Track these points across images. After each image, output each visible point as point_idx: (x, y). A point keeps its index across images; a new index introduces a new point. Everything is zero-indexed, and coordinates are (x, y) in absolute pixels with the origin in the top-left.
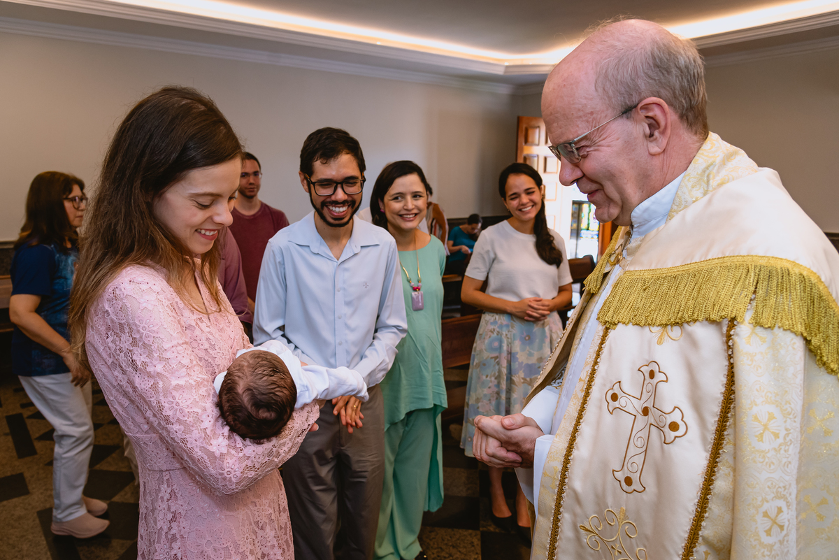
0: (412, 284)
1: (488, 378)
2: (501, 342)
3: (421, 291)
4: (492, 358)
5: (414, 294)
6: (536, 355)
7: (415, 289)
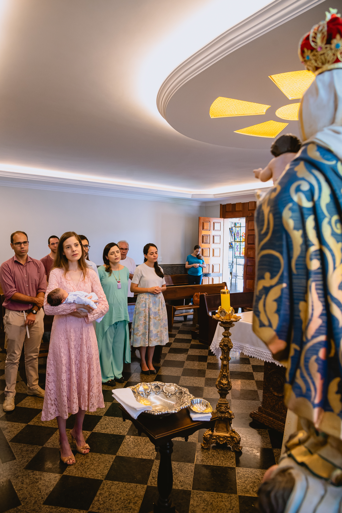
0: (117, 280)
1: (142, 318)
2: (146, 304)
3: (120, 283)
4: (143, 310)
5: (118, 283)
6: (157, 308)
7: (118, 282)
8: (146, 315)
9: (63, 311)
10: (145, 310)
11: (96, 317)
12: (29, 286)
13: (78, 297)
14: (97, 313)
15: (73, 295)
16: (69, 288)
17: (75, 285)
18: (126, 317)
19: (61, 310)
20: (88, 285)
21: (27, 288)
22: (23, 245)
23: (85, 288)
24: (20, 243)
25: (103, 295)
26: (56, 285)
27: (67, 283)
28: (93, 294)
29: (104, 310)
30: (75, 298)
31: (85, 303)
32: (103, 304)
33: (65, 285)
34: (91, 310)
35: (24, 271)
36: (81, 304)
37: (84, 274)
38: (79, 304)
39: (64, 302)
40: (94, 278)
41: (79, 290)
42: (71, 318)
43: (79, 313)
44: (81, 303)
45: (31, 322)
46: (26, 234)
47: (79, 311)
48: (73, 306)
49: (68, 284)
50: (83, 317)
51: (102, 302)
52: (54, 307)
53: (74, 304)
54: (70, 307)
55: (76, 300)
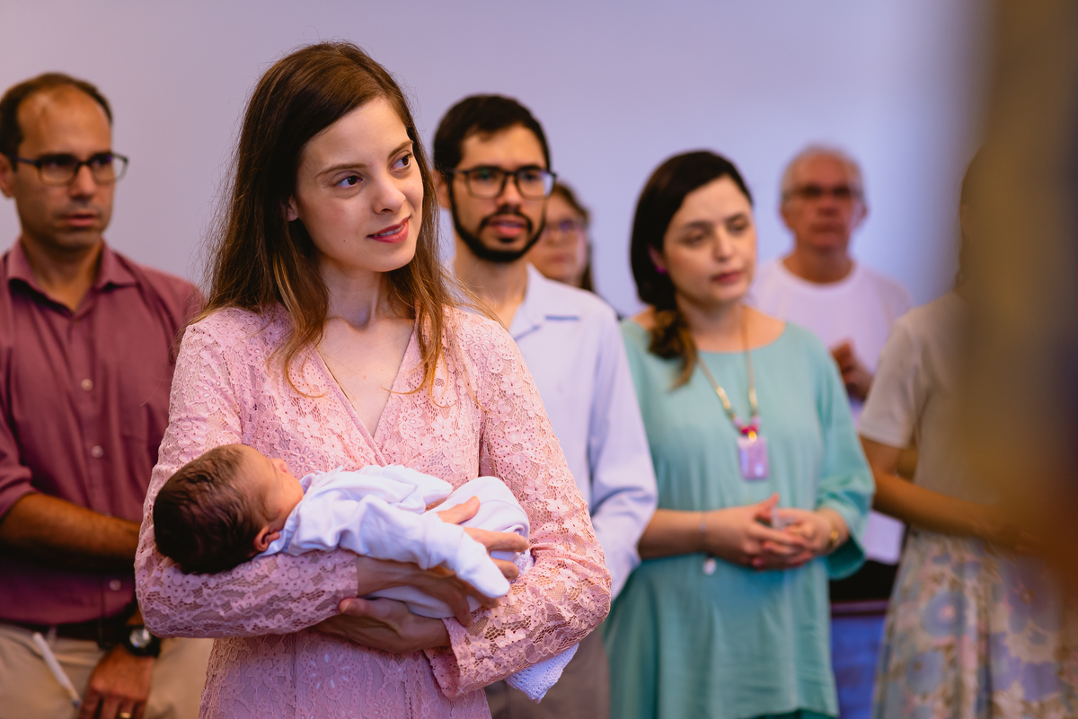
0: (738, 419)
2: (960, 606)
4: (938, 649)
5: (743, 440)
7: (744, 431)
8: (959, 685)
9: (270, 608)
10: (949, 648)
11: (514, 653)
12: (107, 458)
13: (372, 509)
14: (522, 625)
15: (335, 494)
16: (312, 444)
17: (361, 422)
18: (811, 686)
19: (254, 601)
20: (456, 425)
21: (96, 472)
22: (86, 180)
23: (428, 443)
24: (67, 162)
25: (565, 497)
26: (225, 425)
27: (301, 413)
28: (492, 486)
29: (576, 608)
30: (350, 515)
31: (416, 550)
32: (564, 565)
33: (287, 427)
34: (473, 606)
35: (78, 351)
36: (391, 562)
37: (423, 349)
38: (381, 556)
39: (275, 546)
40: (498, 376)
41: (385, 458)
42: (327, 658)
43: (387, 626)
44: (391, 553)
45: (120, 708)
46: (101, 101)
47: (380, 609)
48: (340, 572)
49: (309, 418)
50: (419, 652)
51: (560, 547)
52: (205, 577)
53: (348, 558)
54: (318, 579)
55: (355, 530)
